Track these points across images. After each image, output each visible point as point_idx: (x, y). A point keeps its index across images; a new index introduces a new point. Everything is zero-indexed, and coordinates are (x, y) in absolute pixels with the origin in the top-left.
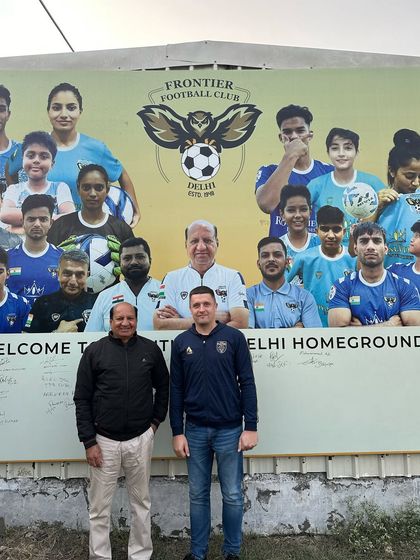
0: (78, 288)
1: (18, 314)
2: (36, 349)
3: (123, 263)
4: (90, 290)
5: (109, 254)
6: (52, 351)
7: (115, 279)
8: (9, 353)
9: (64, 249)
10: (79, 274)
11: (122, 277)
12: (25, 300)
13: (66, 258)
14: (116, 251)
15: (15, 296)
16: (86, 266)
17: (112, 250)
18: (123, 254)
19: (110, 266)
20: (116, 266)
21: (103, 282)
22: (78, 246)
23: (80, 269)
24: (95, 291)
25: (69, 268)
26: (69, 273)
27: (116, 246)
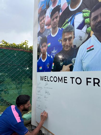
0: (70, 46)
1: (50, 64)
2: (55, 79)
3: (92, 23)
4: (75, 46)
5: (84, 21)
6: (60, 81)
7: (87, 36)
8: (48, 81)
9: (64, 28)
10: (70, 39)
11: (92, 33)
12: (52, 57)
13: (65, 32)
14: (87, 18)
15: (49, 55)
16: (73, 33)
17: (85, 18)
18: (92, 17)
19: (85, 28)
20: (88, 27)
21: (81, 40)
22: (69, 24)
23: (70, 36)
24: (77, 46)
25: (66, 37)
26: (65, 40)
27: (87, 14)
